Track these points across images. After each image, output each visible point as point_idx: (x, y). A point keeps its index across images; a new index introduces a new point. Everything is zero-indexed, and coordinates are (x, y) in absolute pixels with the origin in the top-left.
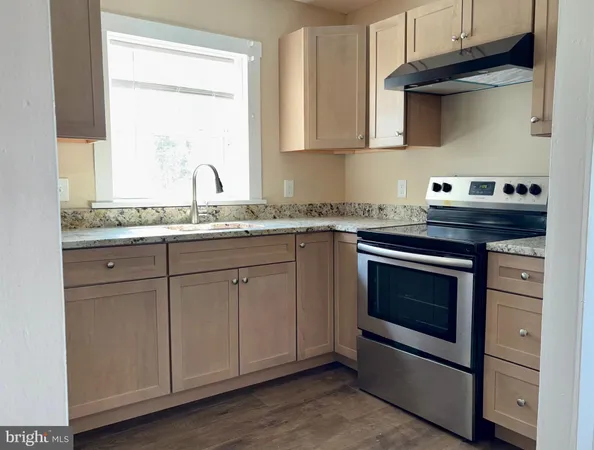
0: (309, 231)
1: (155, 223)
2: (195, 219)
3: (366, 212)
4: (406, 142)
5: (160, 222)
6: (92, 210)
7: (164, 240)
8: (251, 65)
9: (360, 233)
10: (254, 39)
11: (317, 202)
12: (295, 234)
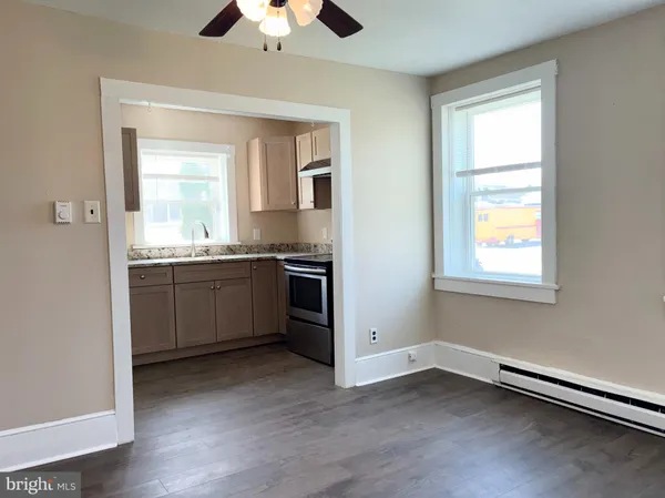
0: (259, 260)
1: (169, 257)
2: (193, 255)
3: (308, 248)
4: (315, 206)
5: (173, 256)
6: (133, 250)
7: (171, 265)
8: (228, 160)
9: (285, 260)
10: (229, 143)
11: (277, 242)
12: (251, 261)
